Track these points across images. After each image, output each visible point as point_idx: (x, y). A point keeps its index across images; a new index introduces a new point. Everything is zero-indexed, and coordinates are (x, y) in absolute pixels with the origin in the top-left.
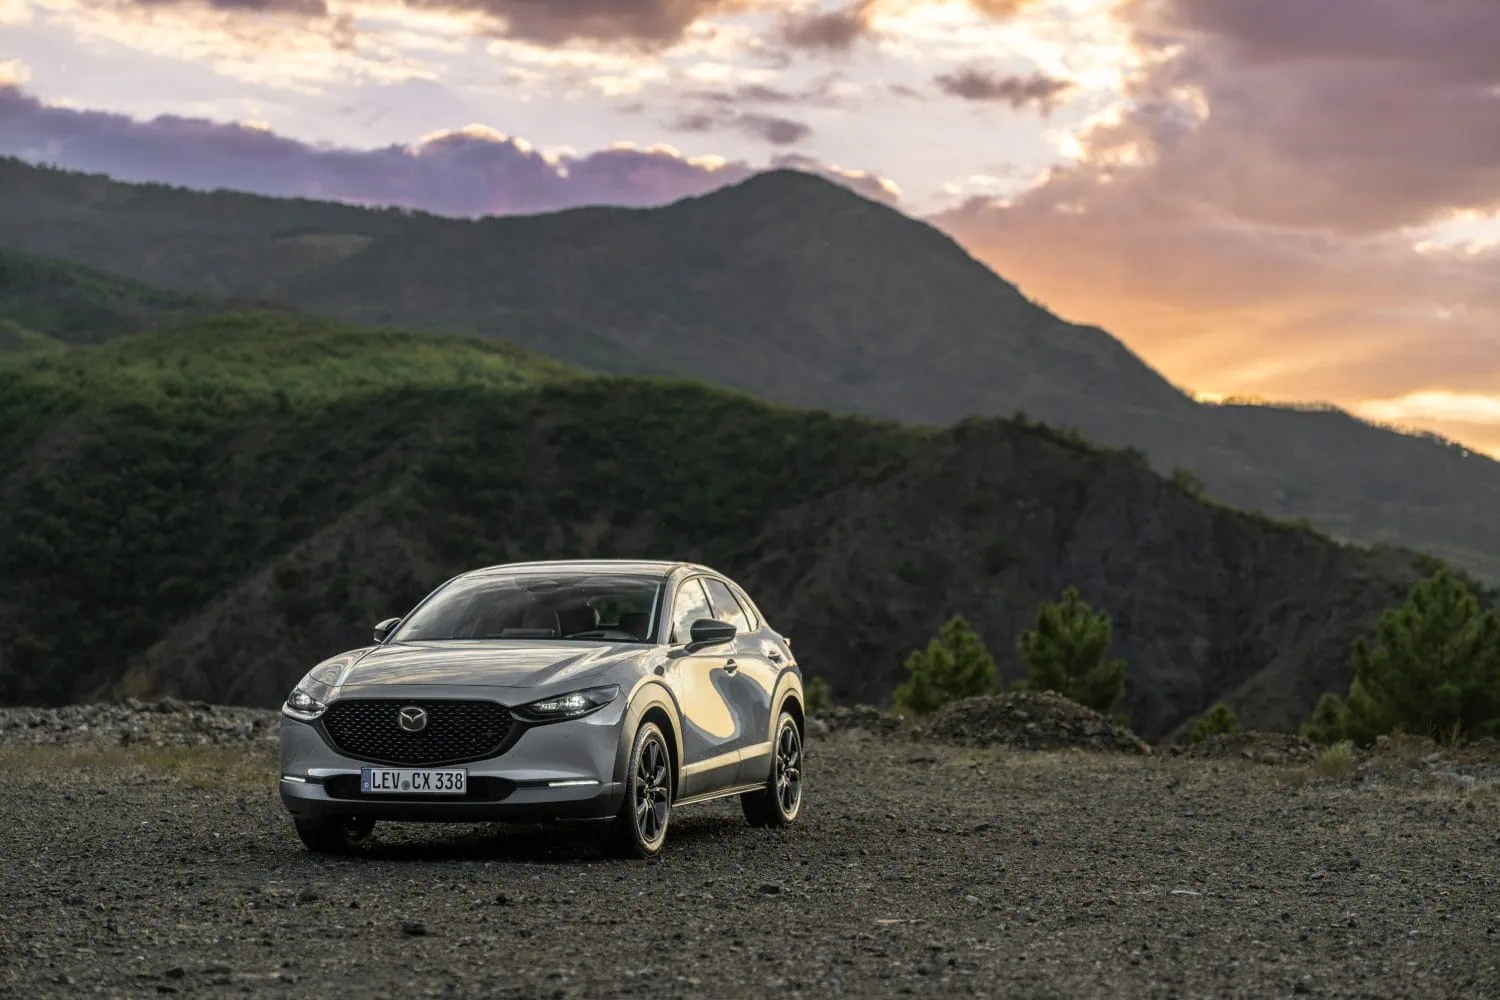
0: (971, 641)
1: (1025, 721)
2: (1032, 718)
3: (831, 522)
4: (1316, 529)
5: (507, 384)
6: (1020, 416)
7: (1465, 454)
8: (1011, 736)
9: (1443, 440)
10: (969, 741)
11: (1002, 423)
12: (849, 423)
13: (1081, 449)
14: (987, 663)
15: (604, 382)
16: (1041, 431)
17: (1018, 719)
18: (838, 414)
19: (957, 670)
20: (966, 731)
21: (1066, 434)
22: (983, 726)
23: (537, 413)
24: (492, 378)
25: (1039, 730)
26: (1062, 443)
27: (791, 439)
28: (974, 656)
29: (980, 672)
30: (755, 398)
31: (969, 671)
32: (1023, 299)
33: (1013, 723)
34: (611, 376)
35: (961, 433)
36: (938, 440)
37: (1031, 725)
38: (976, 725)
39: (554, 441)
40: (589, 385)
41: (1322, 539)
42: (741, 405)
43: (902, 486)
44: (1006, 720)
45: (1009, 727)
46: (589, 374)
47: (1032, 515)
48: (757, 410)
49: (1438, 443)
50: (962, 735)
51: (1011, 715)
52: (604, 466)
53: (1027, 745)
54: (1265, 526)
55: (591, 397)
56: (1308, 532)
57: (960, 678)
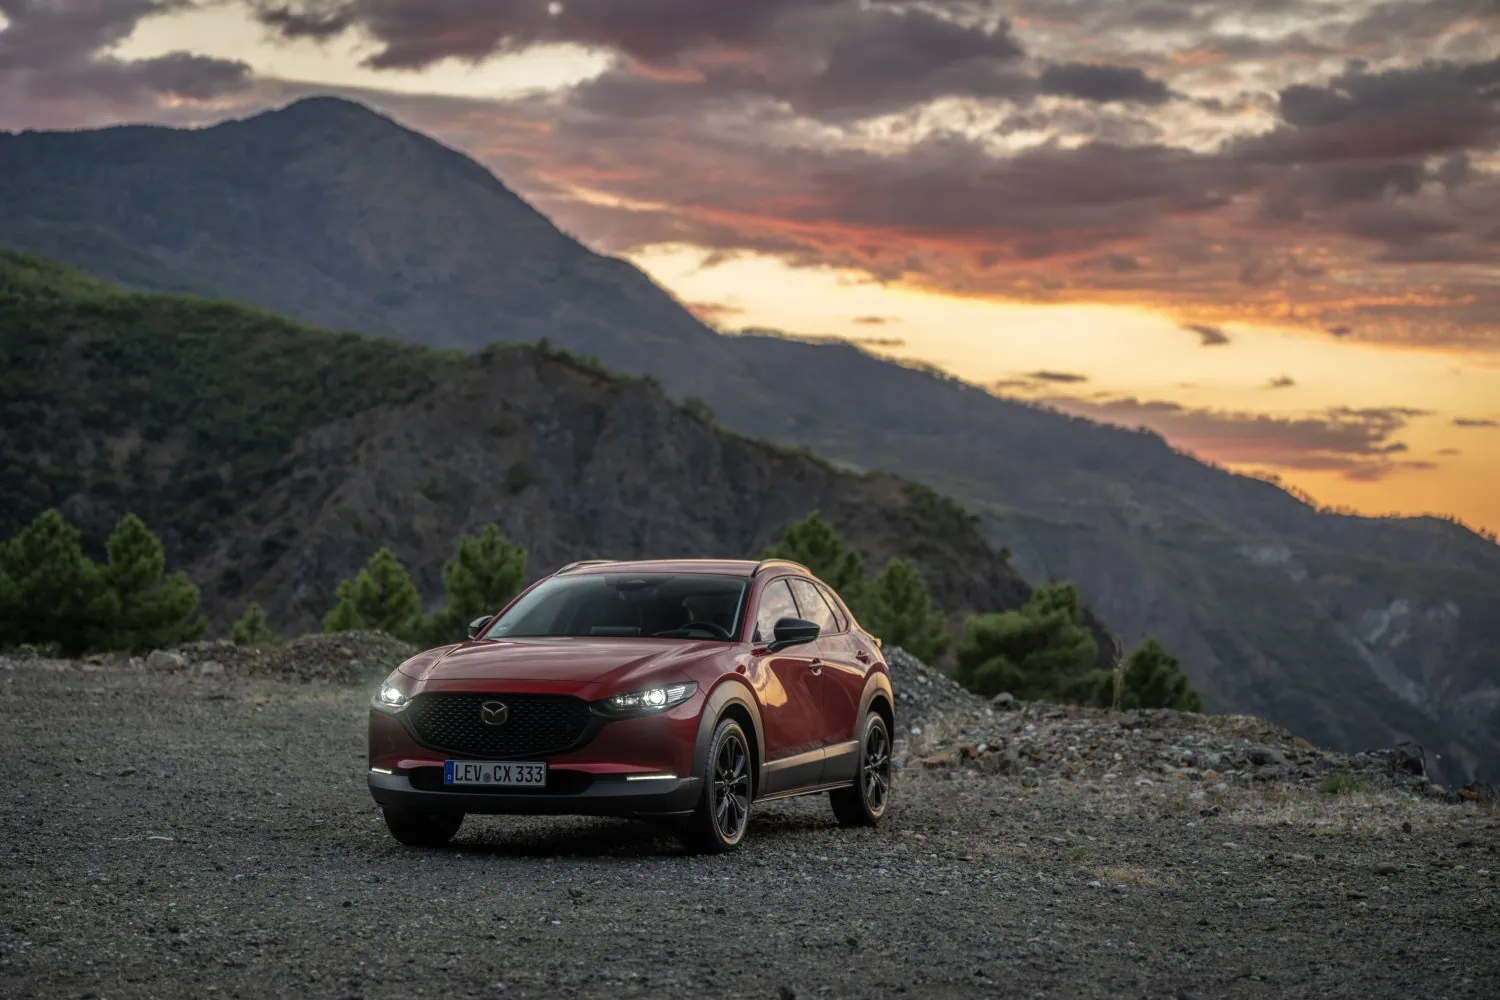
0: (397, 572)
1: (350, 658)
2: (356, 656)
3: (359, 441)
4: (817, 455)
5: (40, 299)
6: (544, 344)
7: (962, 388)
8: (334, 671)
9: (942, 374)
10: (294, 676)
11: (527, 349)
12: (381, 345)
13: (601, 377)
14: (410, 592)
15: (138, 299)
16: (563, 359)
17: (344, 656)
18: (370, 336)
19: (382, 598)
20: (295, 667)
21: (588, 362)
22: (311, 662)
23: (71, 328)
24: (28, 292)
25: (362, 667)
26: (582, 369)
27: (323, 360)
28: (400, 585)
29: (403, 601)
30: (287, 319)
31: (393, 600)
32: (555, 230)
33: (338, 659)
34: (146, 292)
35: (487, 358)
36: (467, 364)
37: (354, 662)
38: (305, 662)
39: (87, 356)
40: (123, 302)
41: (822, 465)
42: (275, 325)
43: (430, 407)
44: (331, 657)
45: (333, 663)
46: (124, 290)
47: (552, 439)
48: (291, 331)
49: (938, 377)
50: (292, 670)
51: (337, 653)
52: (138, 382)
53: (347, 680)
54: (771, 452)
55: (126, 314)
56: (809, 458)
57: (385, 605)
